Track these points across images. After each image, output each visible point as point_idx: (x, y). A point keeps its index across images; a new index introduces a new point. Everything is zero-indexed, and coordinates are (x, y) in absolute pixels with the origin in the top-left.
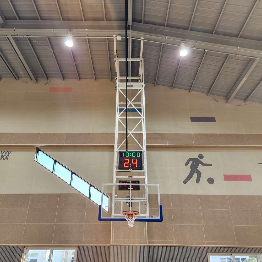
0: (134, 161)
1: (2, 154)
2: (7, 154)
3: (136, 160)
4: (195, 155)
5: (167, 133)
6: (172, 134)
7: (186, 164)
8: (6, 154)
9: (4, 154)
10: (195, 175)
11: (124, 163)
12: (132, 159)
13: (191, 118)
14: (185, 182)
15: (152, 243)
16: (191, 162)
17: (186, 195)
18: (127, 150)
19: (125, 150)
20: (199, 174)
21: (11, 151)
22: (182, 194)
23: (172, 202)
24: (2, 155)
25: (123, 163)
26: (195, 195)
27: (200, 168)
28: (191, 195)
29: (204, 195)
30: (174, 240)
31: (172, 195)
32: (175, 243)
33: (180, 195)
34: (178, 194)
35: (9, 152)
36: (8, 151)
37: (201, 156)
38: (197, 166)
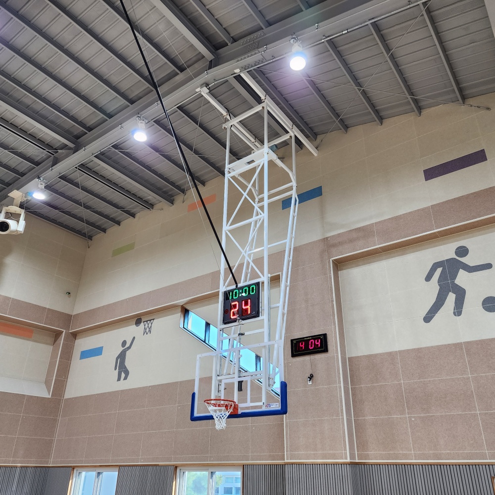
0: (246, 304)
1: (145, 326)
2: (150, 325)
3: (249, 300)
4: (446, 251)
5: (374, 221)
6: (385, 220)
7: (428, 278)
8: (148, 324)
9: (147, 325)
10: (451, 297)
11: (231, 311)
12: (242, 301)
13: (425, 172)
14: (428, 319)
15: (367, 457)
16: (439, 271)
17: (432, 347)
18: (237, 286)
19: (234, 287)
20: (461, 294)
21: (154, 319)
22: (422, 347)
23: (402, 368)
24: (145, 328)
25: (229, 311)
26: (454, 345)
27: (462, 279)
28: (442, 345)
29: (477, 341)
30: (411, 451)
31: (400, 352)
32: (415, 456)
33: (419, 350)
34: (414, 347)
35: (152, 321)
36: (150, 320)
37: (462, 251)
38: (454, 276)
